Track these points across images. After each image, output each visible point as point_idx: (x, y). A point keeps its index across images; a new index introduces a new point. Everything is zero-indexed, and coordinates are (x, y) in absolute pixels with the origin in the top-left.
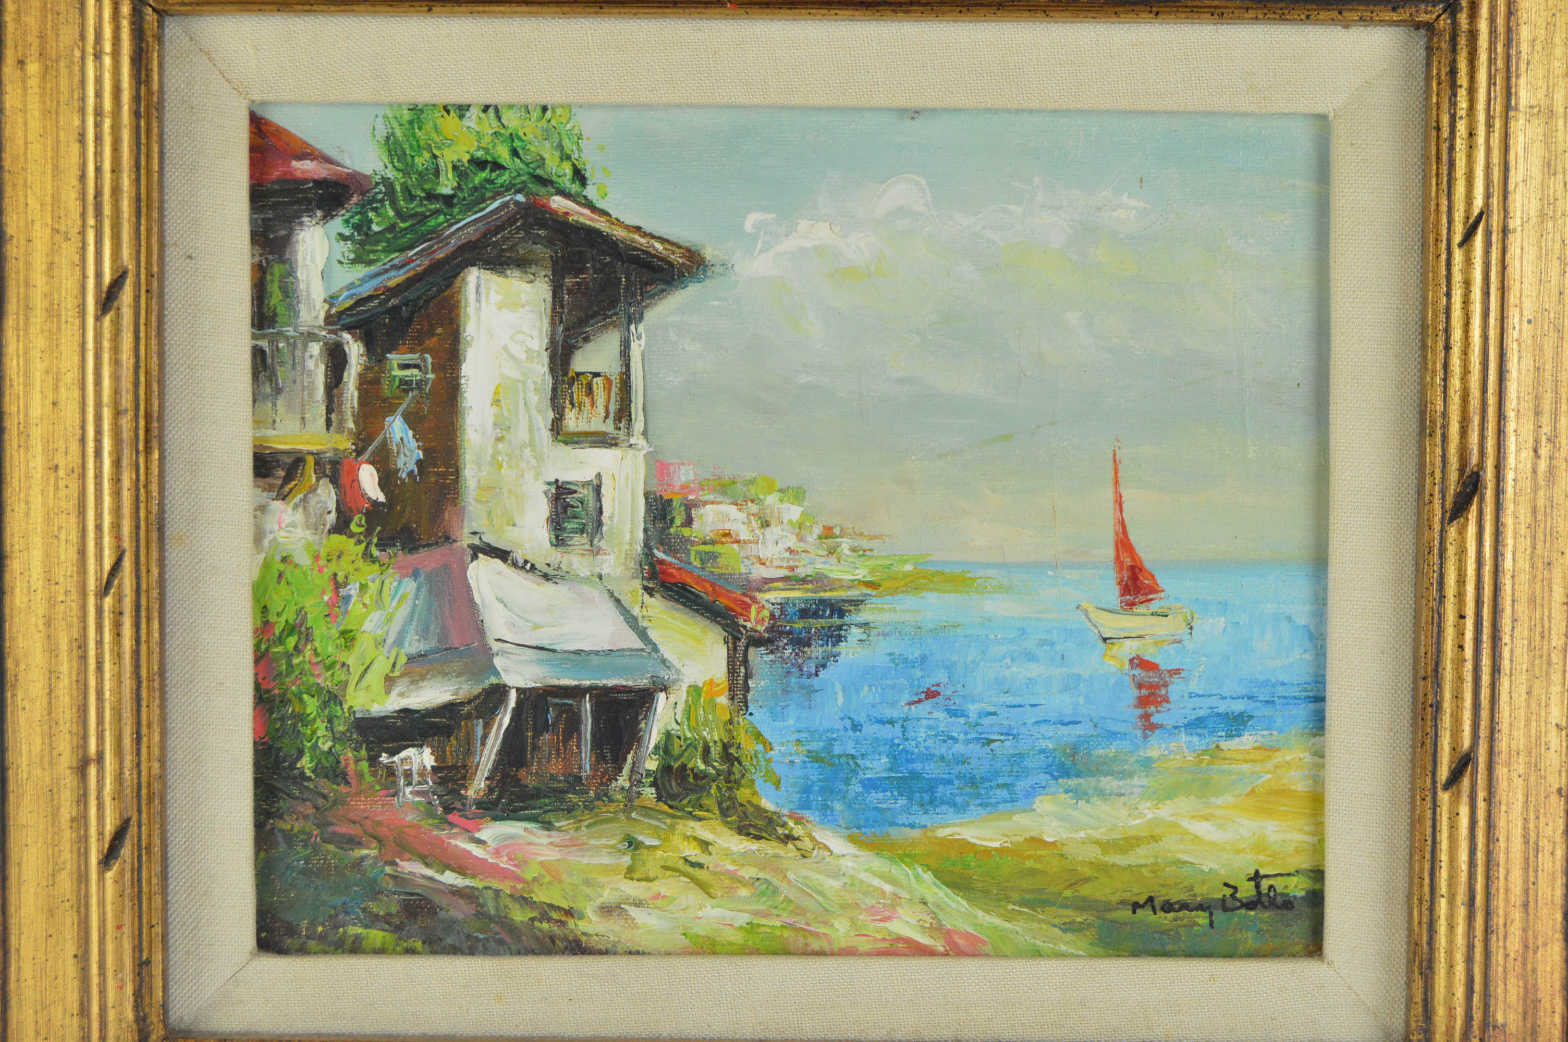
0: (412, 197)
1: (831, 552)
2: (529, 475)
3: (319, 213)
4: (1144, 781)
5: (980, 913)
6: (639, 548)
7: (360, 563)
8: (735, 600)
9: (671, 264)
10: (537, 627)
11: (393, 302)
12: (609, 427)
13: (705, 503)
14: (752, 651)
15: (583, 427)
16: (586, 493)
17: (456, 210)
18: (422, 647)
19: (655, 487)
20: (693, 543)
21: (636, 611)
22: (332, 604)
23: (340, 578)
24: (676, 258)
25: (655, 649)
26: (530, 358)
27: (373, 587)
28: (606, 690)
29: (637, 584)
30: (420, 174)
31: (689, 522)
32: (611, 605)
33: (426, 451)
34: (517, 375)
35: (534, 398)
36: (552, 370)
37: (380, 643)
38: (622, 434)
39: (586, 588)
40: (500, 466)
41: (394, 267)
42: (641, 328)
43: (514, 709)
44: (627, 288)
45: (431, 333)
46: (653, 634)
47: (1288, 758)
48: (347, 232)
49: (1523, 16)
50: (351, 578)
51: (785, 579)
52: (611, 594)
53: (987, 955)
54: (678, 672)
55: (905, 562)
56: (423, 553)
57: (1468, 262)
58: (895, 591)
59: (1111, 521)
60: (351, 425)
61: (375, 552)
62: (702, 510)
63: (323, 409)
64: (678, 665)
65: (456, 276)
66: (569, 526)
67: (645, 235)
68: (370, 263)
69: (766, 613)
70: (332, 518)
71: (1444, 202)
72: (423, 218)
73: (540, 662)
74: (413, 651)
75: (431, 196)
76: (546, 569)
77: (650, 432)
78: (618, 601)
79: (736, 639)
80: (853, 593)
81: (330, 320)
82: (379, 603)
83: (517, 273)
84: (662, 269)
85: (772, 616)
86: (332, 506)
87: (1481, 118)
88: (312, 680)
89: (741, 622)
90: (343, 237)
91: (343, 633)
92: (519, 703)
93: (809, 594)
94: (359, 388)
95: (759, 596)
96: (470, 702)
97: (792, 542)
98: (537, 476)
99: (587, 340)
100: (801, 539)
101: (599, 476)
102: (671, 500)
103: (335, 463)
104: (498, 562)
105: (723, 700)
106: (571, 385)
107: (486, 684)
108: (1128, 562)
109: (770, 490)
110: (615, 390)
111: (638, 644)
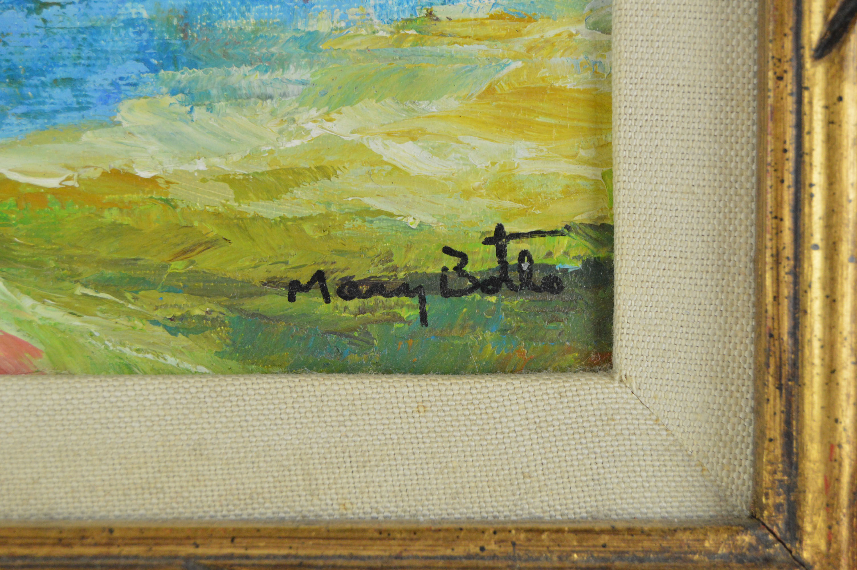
4: (305, 74)
5: (27, 302)
47: (550, 33)
53: (40, 373)
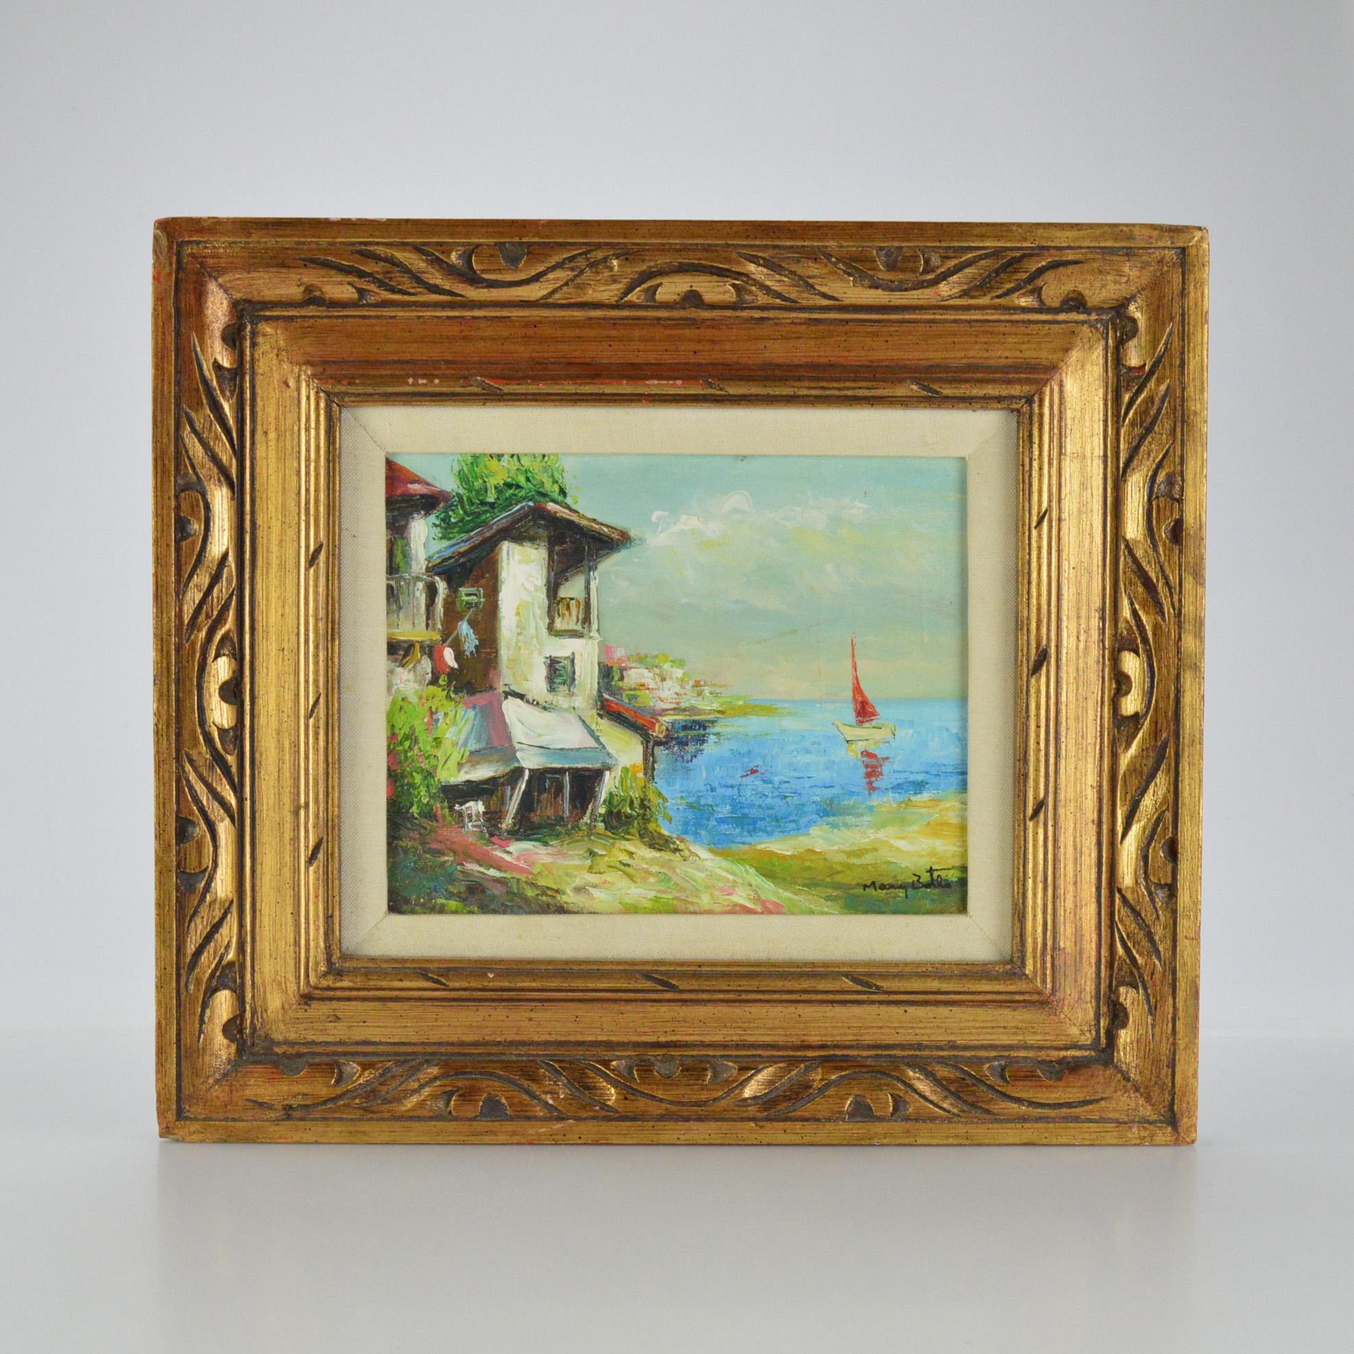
0: (473, 504)
1: (699, 694)
2: (536, 654)
3: (423, 512)
4: (870, 819)
5: (781, 891)
6: (595, 692)
7: (445, 701)
8: (647, 721)
9: (612, 539)
10: (539, 736)
11: (462, 560)
12: (579, 627)
13: (631, 668)
14: (656, 748)
15: (565, 627)
16: (567, 663)
17: (496, 511)
18: (477, 747)
19: (603, 660)
20: (624, 690)
21: (593, 727)
22: (429, 724)
23: (434, 710)
24: (615, 536)
25: (604, 747)
26: (536, 591)
27: (451, 714)
28: (577, 770)
29: (594, 712)
30: (477, 491)
31: (622, 678)
32: (580, 723)
33: (480, 640)
34: (529, 599)
35: (538, 612)
36: (548, 596)
37: (455, 744)
38: (586, 631)
39: (566, 715)
40: (520, 648)
41: (463, 541)
42: (596, 573)
43: (528, 781)
44: (589, 553)
45: (483, 577)
46: (602, 740)
47: (948, 805)
48: (438, 522)
49: (1068, 405)
50: (439, 710)
51: (674, 709)
52: (580, 718)
53: (785, 914)
54: (616, 760)
55: (739, 700)
56: (478, 696)
57: (1040, 536)
58: (733, 716)
59: (851, 677)
60: (439, 626)
61: (453, 695)
62: (629, 672)
63: (424, 618)
64: (616, 756)
65: (496, 545)
66: (557, 681)
67: (598, 523)
68: (450, 539)
69: (664, 728)
70: (429, 677)
71: (1027, 504)
72: (478, 515)
73: (542, 754)
74: (473, 749)
75: (483, 503)
76: (544, 704)
77: (601, 630)
78: (583, 721)
79: (648, 742)
80: (711, 717)
81: (428, 569)
82: (454, 723)
83: (529, 544)
84: (606, 542)
85: (667, 729)
86: (429, 670)
87: (1046, 460)
88: (418, 765)
89: (650, 732)
90: (435, 525)
91: (435, 739)
92: (530, 777)
93: (688, 718)
94: (444, 607)
95: (660, 718)
96: (503, 776)
97: (678, 689)
98: (540, 654)
99: (567, 580)
100: (682, 687)
101: (573, 654)
102: (612, 667)
103: (431, 647)
104: (519, 700)
105: (641, 775)
106: (558, 604)
107: (512, 767)
108: (860, 699)
109: (666, 661)
110: (582, 607)
111: (594, 744)
